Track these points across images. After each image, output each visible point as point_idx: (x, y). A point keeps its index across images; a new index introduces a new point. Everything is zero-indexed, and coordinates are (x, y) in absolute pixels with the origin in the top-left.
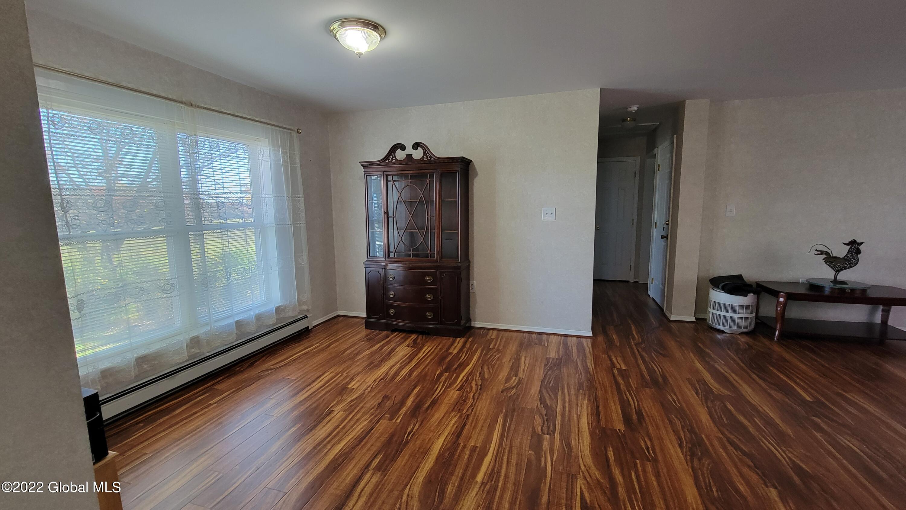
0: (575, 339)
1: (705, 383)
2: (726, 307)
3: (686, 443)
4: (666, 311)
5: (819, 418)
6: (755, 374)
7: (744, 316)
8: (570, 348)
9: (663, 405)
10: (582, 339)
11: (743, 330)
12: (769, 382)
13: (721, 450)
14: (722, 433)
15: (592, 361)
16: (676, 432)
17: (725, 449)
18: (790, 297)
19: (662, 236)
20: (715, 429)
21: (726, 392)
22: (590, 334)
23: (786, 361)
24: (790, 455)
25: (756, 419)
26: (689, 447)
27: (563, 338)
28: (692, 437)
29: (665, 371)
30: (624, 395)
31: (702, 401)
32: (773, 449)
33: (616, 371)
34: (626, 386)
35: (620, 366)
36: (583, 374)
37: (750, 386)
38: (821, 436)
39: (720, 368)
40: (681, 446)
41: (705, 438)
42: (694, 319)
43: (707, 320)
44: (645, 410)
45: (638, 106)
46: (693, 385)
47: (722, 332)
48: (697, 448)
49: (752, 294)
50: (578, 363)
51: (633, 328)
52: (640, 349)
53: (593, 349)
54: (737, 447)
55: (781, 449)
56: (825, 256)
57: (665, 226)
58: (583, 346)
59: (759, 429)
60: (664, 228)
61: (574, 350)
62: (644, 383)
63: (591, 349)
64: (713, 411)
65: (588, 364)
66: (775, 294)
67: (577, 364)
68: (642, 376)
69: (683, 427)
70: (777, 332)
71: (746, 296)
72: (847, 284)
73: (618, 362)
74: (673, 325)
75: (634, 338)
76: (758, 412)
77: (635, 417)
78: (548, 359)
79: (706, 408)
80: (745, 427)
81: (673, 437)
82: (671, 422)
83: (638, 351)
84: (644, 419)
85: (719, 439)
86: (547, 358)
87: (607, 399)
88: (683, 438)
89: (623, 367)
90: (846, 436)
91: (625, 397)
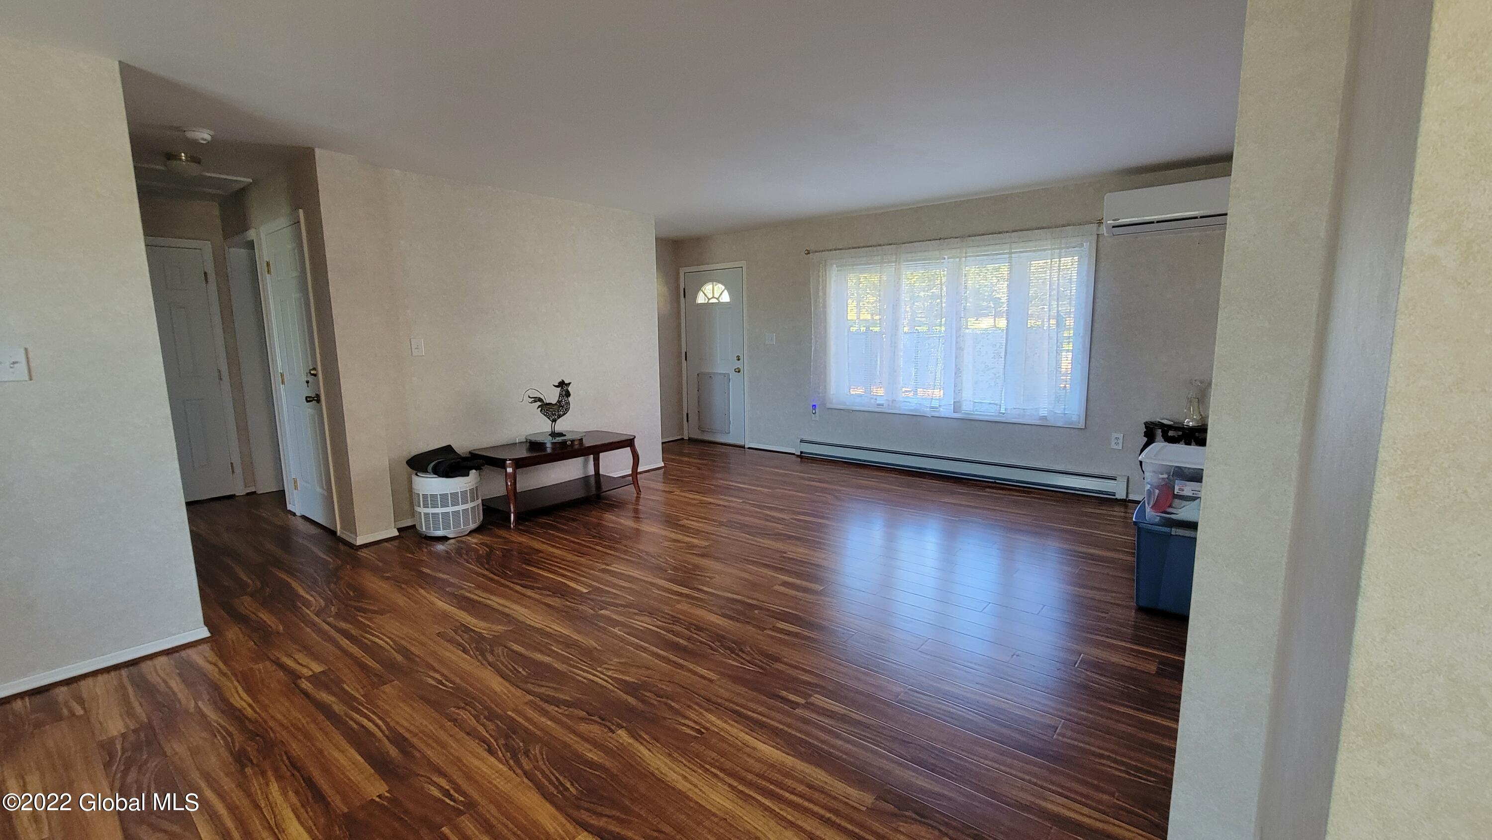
0: (163, 659)
1: (467, 629)
2: (444, 500)
3: (495, 741)
4: (342, 533)
5: (606, 609)
6: (517, 584)
7: (469, 505)
8: (162, 687)
9: (428, 702)
10: (183, 654)
11: (472, 526)
12: (538, 588)
13: (543, 719)
14: (529, 692)
15: (240, 689)
16: (471, 733)
17: (545, 713)
18: (520, 464)
19: (307, 398)
20: (519, 693)
21: (501, 628)
22: (204, 633)
23: (538, 551)
24: (610, 673)
25: (553, 648)
26: (503, 745)
27: (124, 672)
28: (497, 726)
29: (397, 639)
30: (351, 723)
31: (479, 661)
32: (591, 677)
33: (305, 685)
34: (345, 703)
35: (311, 670)
36: (231, 729)
37: (522, 605)
38: (619, 630)
39: (473, 596)
40: (491, 751)
41: (513, 715)
42: (396, 533)
43: (418, 527)
44: (405, 728)
45: (212, 133)
46: (451, 641)
47: (445, 539)
48: (514, 740)
49: (474, 471)
50: (205, 710)
51: (295, 585)
52: (331, 620)
53: (225, 663)
54: (557, 702)
55: (597, 671)
56: (539, 403)
57: (310, 378)
58: (192, 665)
59: (564, 660)
60: (308, 382)
61: (176, 685)
62: (375, 680)
63: (221, 664)
64: (500, 665)
65: (232, 700)
66: (499, 464)
67: (203, 715)
68: (363, 667)
69: (477, 718)
70: (512, 515)
71: (468, 475)
72: (565, 435)
73: (301, 665)
74: (362, 553)
75: (307, 604)
76: (549, 635)
77: (393, 752)
78: (107, 747)
79: (489, 667)
80: (548, 667)
81: (474, 745)
82: (454, 721)
83: (328, 624)
84: (413, 746)
85: (531, 704)
86: (102, 745)
87: (321, 752)
88: (488, 736)
89: (318, 668)
90: (636, 617)
91: (355, 726)
